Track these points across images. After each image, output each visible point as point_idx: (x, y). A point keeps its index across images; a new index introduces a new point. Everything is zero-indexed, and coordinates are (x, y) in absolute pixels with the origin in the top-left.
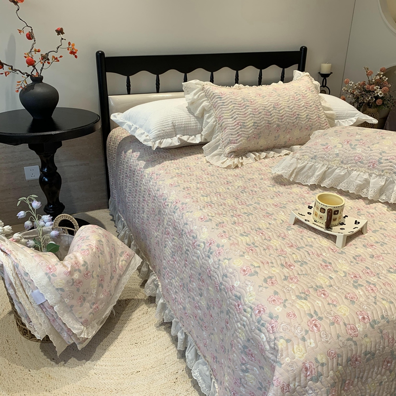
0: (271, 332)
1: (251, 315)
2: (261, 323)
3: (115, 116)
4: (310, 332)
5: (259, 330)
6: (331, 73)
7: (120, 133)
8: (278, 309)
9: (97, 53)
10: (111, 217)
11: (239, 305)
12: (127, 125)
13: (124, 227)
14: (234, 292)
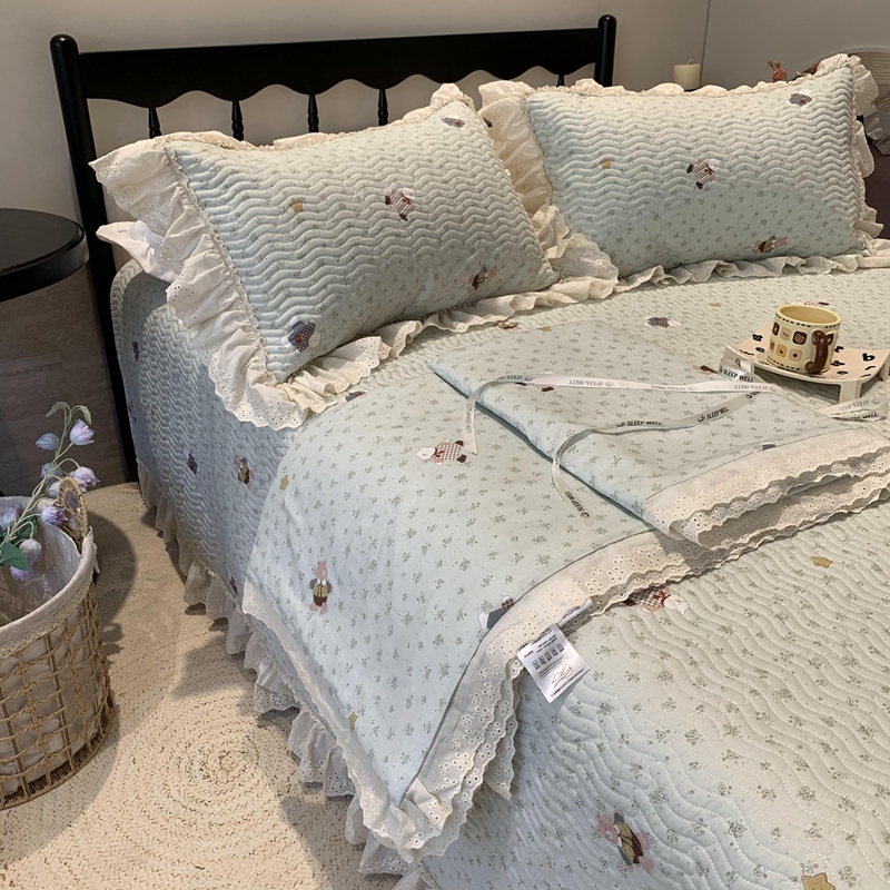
9: (55, 41)
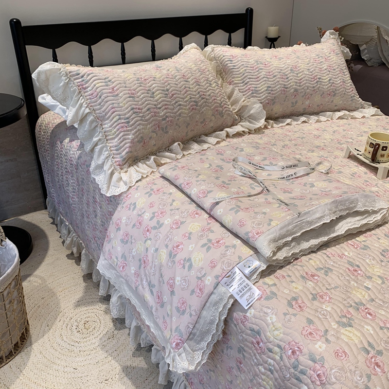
0: (318, 383)
1: (281, 358)
2: (299, 370)
3: (43, 98)
4: (373, 376)
5: (297, 379)
6: (279, 37)
7: (51, 119)
8: (320, 347)
9: (11, 21)
10: (51, 220)
11: (258, 343)
12: (60, 108)
13: (69, 232)
14: (249, 325)
